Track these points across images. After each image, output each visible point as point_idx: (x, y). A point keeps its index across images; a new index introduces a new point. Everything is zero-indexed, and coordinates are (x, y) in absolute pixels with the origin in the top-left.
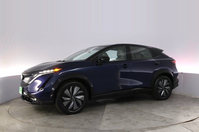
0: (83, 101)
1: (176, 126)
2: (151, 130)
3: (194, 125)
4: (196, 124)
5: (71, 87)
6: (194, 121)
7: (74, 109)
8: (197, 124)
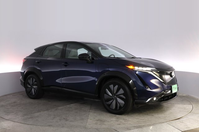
3: (181, 123)
4: (182, 123)
6: (181, 120)
8: (184, 122)
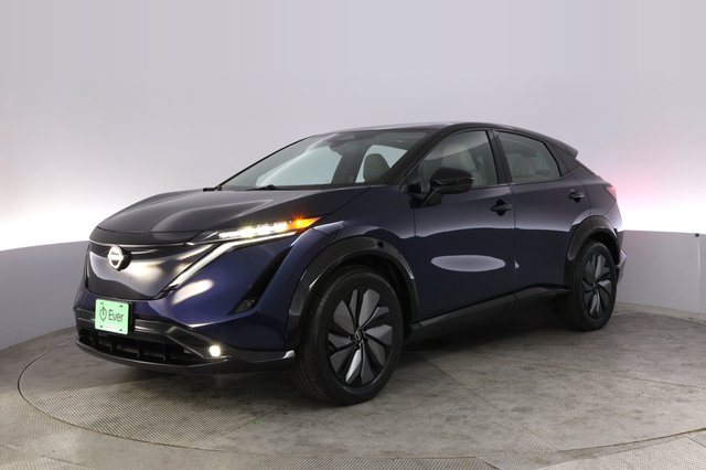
0: (389, 347)
1: (675, 442)
2: (576, 458)
5: (355, 293)
7: (363, 382)
